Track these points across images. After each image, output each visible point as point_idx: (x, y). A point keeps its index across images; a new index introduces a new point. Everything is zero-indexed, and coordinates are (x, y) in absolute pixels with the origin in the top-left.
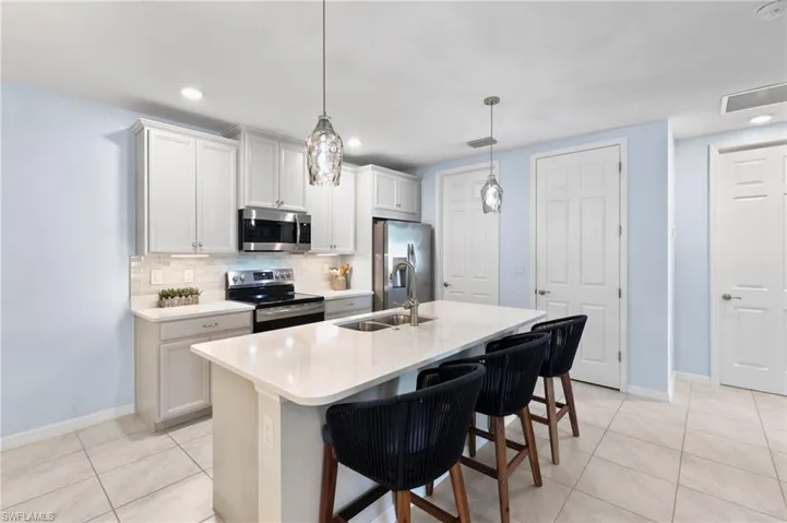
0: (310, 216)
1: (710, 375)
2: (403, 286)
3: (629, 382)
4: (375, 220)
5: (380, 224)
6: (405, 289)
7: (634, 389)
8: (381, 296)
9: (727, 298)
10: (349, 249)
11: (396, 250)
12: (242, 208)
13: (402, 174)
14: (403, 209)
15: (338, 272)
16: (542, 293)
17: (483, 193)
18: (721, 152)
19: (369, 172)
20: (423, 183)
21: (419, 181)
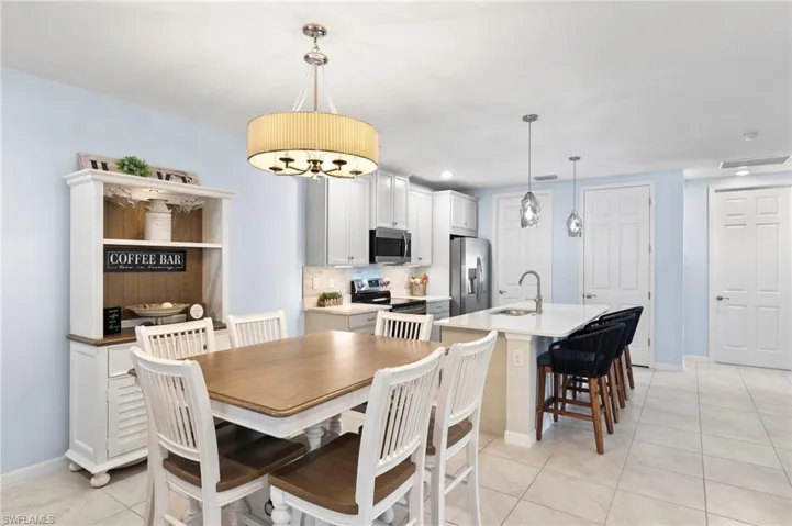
0: (410, 234)
1: (708, 355)
2: (473, 293)
3: (655, 361)
4: (452, 237)
5: (457, 240)
6: (474, 295)
7: (659, 366)
8: (458, 301)
9: (720, 299)
10: (426, 261)
11: (470, 262)
12: (374, 228)
13: (466, 196)
14: (468, 227)
15: (418, 280)
16: (589, 297)
17: (568, 224)
18: (716, 191)
19: (446, 196)
20: (480, 203)
21: (476, 202)
